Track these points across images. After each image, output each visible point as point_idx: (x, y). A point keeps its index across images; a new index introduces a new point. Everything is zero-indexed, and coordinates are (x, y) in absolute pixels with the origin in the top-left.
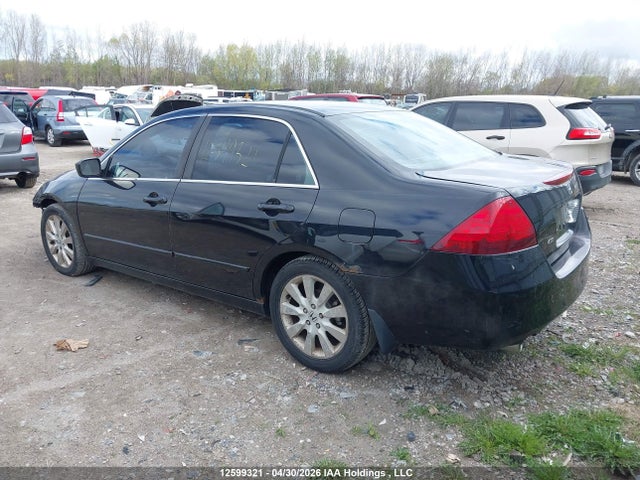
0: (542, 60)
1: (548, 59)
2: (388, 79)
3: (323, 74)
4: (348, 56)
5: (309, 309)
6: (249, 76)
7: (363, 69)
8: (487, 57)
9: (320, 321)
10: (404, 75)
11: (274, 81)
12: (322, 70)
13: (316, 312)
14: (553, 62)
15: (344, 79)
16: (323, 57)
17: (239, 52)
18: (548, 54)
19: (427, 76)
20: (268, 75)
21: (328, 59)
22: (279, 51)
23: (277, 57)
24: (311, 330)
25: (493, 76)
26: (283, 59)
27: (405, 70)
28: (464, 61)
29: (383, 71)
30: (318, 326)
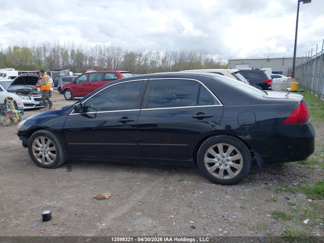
0: (174, 55)
1: (176, 54)
2: (105, 64)
3: (71, 61)
4: (84, 53)
5: (221, 158)
6: (28, 64)
7: (91, 59)
8: (150, 53)
9: (227, 163)
10: (113, 62)
11: (43, 66)
12: (70, 60)
13: (225, 159)
14: (178, 56)
15: (82, 64)
16: (69, 54)
17: (21, 51)
18: (176, 53)
19: (123, 63)
20: (40, 62)
21: (72, 55)
22: (45, 51)
23: (44, 54)
24: (222, 167)
25: (153, 62)
26: (48, 54)
27: (113, 60)
28: (140, 55)
29: (102, 60)
30: (226, 165)
